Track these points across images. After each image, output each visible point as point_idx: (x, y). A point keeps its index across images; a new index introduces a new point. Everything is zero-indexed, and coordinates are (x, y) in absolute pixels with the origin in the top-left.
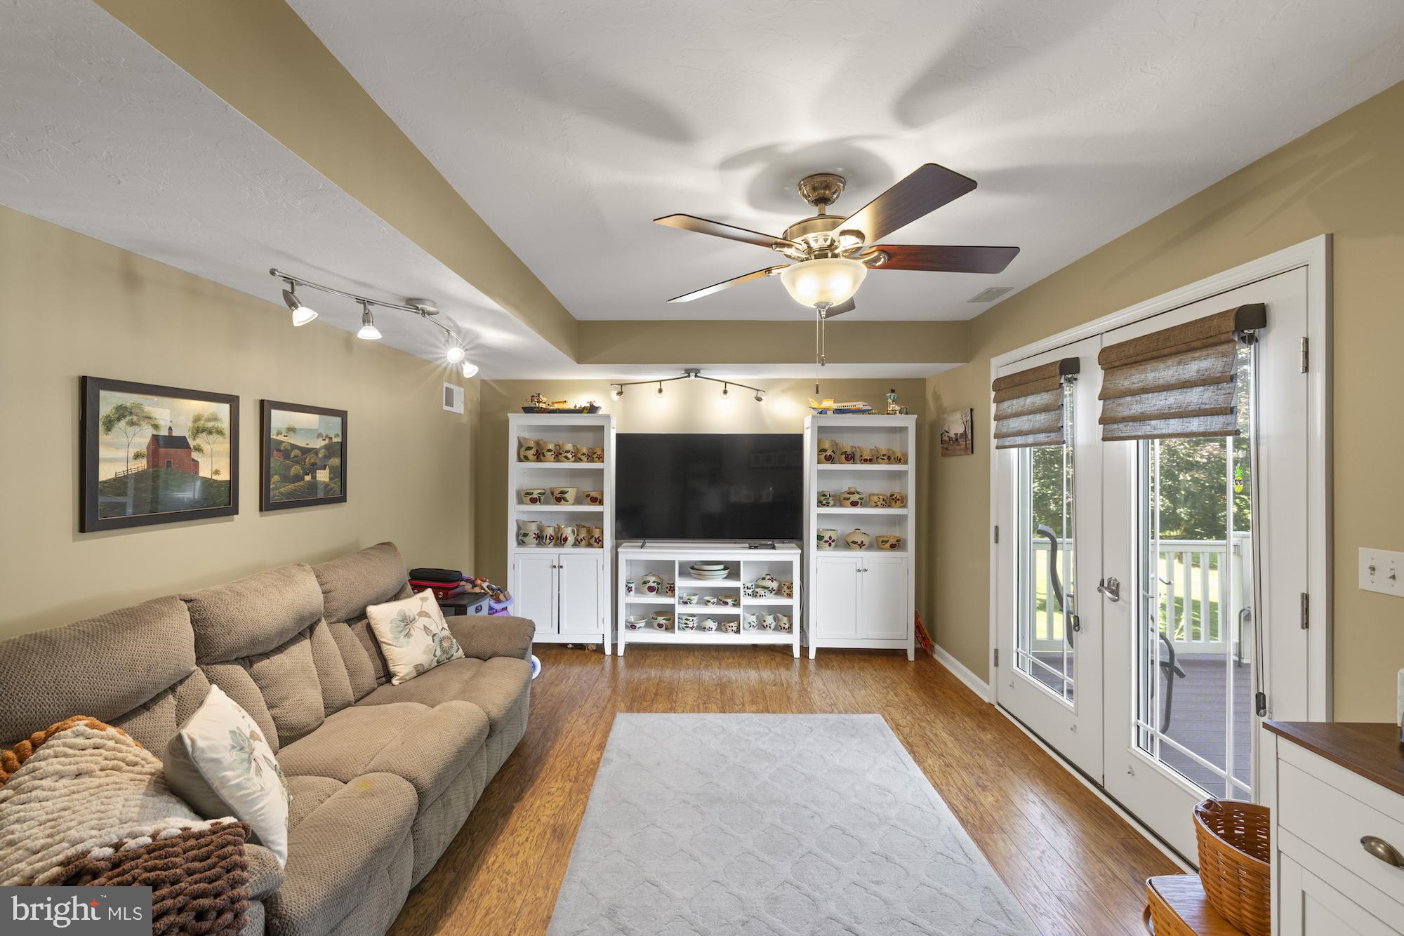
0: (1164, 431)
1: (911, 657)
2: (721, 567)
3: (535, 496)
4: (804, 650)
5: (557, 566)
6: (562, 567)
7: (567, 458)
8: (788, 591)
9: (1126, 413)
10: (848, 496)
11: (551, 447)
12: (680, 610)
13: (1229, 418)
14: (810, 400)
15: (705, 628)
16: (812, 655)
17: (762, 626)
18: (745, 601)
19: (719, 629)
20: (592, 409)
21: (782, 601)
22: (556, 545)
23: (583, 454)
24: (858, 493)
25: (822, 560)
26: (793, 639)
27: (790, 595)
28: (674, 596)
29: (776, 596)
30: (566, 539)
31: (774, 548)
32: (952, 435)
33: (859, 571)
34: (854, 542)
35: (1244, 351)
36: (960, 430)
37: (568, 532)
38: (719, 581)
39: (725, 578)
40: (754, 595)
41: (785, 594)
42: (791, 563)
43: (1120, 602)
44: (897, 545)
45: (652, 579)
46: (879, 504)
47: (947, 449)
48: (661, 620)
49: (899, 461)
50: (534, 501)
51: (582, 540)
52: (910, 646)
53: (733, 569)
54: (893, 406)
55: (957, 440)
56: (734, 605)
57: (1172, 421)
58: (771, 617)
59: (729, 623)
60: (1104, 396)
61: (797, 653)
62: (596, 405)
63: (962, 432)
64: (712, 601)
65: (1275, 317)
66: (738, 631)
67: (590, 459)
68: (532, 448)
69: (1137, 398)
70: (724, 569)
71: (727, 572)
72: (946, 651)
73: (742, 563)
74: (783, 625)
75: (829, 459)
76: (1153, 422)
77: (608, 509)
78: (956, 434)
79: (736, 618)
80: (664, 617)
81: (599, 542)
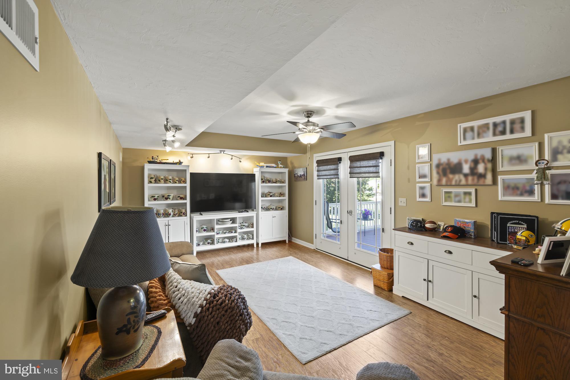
0: (365, 176)
1: (287, 242)
2: (230, 220)
3: (156, 197)
4: (258, 244)
5: (168, 225)
6: (170, 225)
7: (170, 182)
8: (252, 226)
9: (356, 172)
10: (269, 194)
11: (162, 177)
12: (217, 236)
13: (377, 174)
14: (256, 162)
15: (225, 242)
16: (260, 245)
17: (243, 239)
18: (239, 231)
19: (229, 242)
20: (180, 163)
21: (250, 229)
22: (165, 217)
23: (177, 180)
24: (272, 193)
25: (263, 214)
26: (254, 242)
27: (253, 227)
28: (214, 232)
29: (247, 228)
30: (170, 214)
31: (248, 212)
32: (299, 175)
33: (273, 217)
34: (271, 208)
35: (380, 161)
36: (302, 173)
37: (170, 211)
38: (229, 225)
39: (231, 224)
40: (241, 228)
41: (251, 227)
42: (253, 216)
43: (352, 215)
44: (282, 209)
45: (205, 227)
46: (278, 196)
47: (297, 179)
48: (209, 241)
49: (283, 183)
50: (155, 200)
51: (176, 214)
52: (287, 239)
53: (233, 220)
54: (280, 166)
55: (301, 176)
56: (235, 233)
57: (366, 174)
58: (246, 235)
59: (233, 239)
60: (350, 168)
61: (255, 246)
62: (181, 161)
63: (303, 174)
64: (227, 232)
65: (385, 154)
66: (236, 241)
67: (180, 182)
68: (153, 178)
69: (358, 168)
70: (230, 221)
71: (231, 221)
72: (296, 238)
73: (238, 218)
74: (250, 237)
75: (263, 182)
76: (362, 174)
77: (188, 201)
78: (301, 175)
79: (235, 237)
80: (210, 240)
81: (185, 214)
